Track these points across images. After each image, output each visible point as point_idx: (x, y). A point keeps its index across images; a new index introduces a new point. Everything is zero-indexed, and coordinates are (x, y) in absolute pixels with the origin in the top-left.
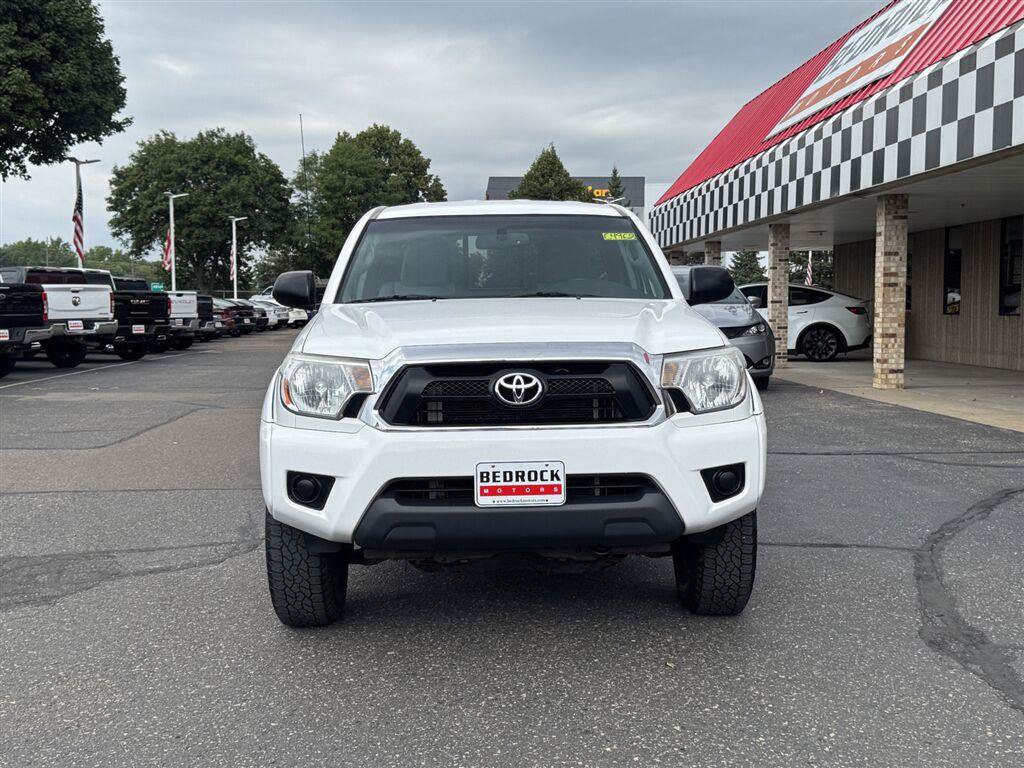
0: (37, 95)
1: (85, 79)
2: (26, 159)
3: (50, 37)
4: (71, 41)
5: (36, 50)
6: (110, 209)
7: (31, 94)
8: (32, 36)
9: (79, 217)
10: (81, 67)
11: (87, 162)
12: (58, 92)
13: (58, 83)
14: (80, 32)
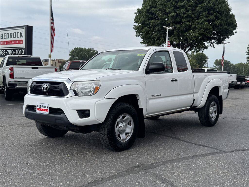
0: (210, 28)
1: (223, 23)
2: (215, 43)
3: (215, 14)
4: (221, 14)
5: (212, 17)
6: (247, 54)
7: (208, 28)
8: (211, 14)
9: (223, 56)
10: (222, 20)
11: (226, 43)
12: (217, 27)
13: (216, 25)
14: (224, 12)
